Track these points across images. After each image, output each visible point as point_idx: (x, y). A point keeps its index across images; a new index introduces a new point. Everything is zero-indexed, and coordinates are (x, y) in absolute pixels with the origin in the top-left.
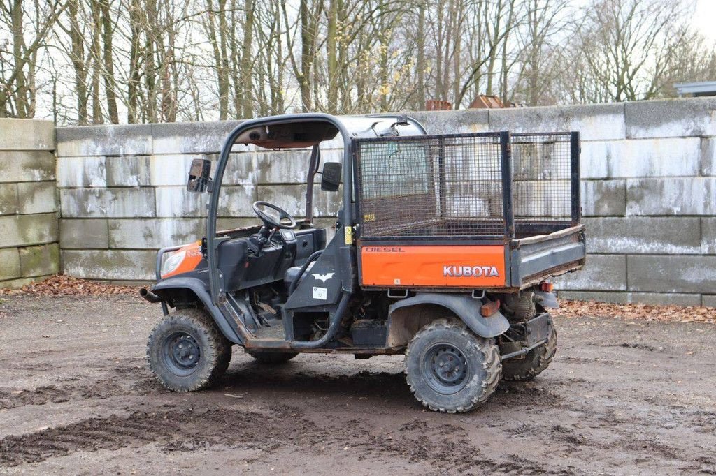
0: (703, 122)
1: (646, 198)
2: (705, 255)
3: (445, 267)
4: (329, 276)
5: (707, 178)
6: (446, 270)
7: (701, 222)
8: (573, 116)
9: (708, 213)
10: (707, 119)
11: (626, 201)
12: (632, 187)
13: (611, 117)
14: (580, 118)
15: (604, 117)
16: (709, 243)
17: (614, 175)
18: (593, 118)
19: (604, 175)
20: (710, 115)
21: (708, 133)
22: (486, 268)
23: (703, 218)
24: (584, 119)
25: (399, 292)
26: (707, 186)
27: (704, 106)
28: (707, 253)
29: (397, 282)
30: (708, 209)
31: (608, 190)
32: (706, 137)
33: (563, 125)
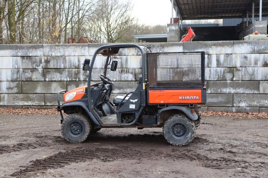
0: (209, 50)
1: (190, 75)
2: (209, 94)
3: (180, 97)
4: (136, 100)
5: (210, 68)
6: (180, 98)
7: (208, 82)
8: (165, 46)
9: (210, 80)
10: (210, 49)
11: (183, 76)
12: (186, 71)
13: (178, 47)
14: (168, 47)
15: (176, 47)
16: (210, 90)
17: (180, 66)
18: (172, 47)
19: (176, 66)
20: (211, 47)
21: (211, 53)
22: (195, 97)
23: (209, 81)
24: (169, 48)
25: (163, 105)
26: (210, 71)
27: (209, 44)
28: (210, 93)
29: (162, 102)
30: (210, 78)
31: (177, 72)
32: (210, 55)
33: (162, 49)
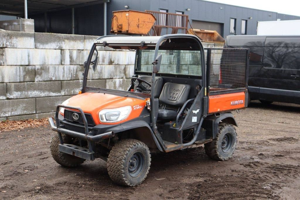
0: (62, 44)
1: (43, 74)
2: (62, 96)
4: (198, 111)
5: (64, 66)
6: (232, 103)
7: (61, 83)
8: (14, 37)
9: (64, 79)
11: (35, 75)
12: (38, 69)
13: (29, 38)
14: (17, 38)
15: (27, 38)
16: (64, 91)
17: (31, 64)
18: (22, 38)
19: (27, 64)
20: (64, 41)
21: (64, 48)
23: (62, 82)
24: (18, 38)
25: (218, 114)
26: (64, 69)
27: (62, 37)
28: (64, 95)
29: (219, 110)
30: (64, 78)
31: (29, 70)
32: (63, 50)
33: (9, 40)
